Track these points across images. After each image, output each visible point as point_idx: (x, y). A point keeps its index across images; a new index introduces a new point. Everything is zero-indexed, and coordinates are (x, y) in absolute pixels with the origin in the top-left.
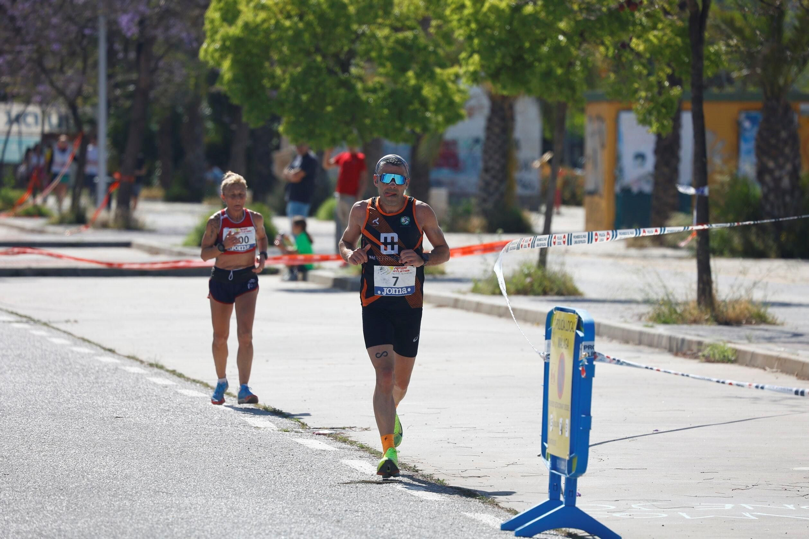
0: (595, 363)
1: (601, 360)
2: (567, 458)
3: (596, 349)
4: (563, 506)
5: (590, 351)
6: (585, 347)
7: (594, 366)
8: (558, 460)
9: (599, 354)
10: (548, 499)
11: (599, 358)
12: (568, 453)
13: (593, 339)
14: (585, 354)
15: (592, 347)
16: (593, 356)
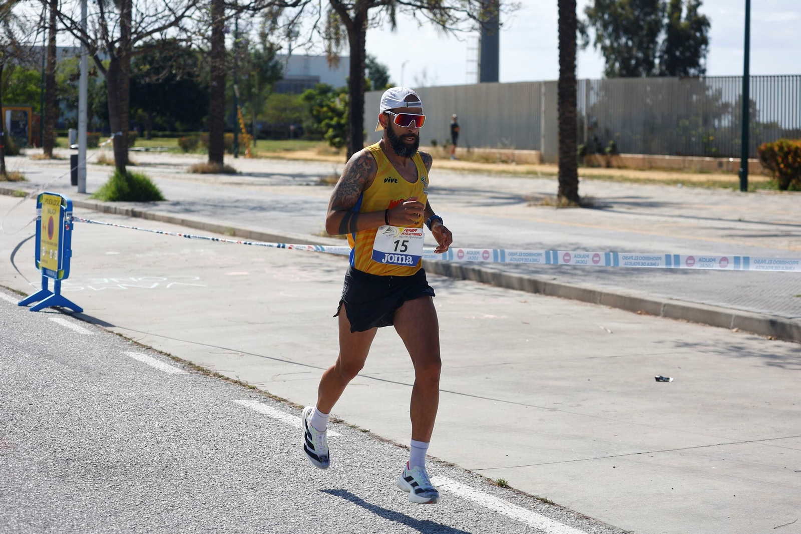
0: (73, 222)
1: (77, 221)
2: (56, 271)
3: (73, 215)
4: (54, 295)
5: (70, 216)
6: (68, 214)
7: (73, 224)
8: (47, 271)
9: (76, 218)
10: (42, 290)
11: (75, 219)
12: (57, 268)
13: (72, 210)
14: (68, 218)
15: (71, 214)
16: (72, 219)
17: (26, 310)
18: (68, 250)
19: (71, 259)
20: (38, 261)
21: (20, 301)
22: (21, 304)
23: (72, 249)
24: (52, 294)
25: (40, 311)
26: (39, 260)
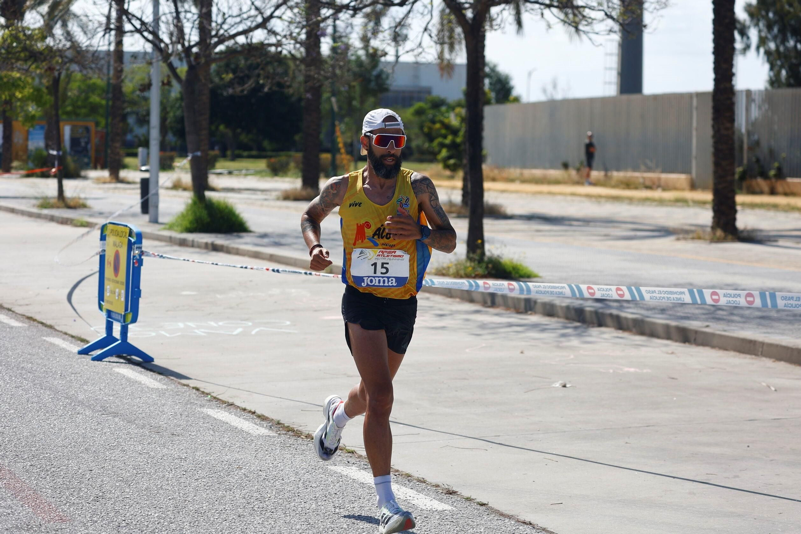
0: (143, 257)
1: (147, 256)
2: (123, 313)
3: (143, 249)
4: (120, 342)
5: (140, 250)
6: (137, 248)
7: (142, 259)
8: (112, 313)
9: (146, 252)
10: (105, 335)
11: (145, 254)
12: (124, 310)
13: (141, 243)
14: (137, 252)
15: (140, 248)
16: (142, 253)
17: (87, 359)
18: (136, 289)
19: (140, 300)
20: (101, 302)
21: (80, 349)
22: (80, 353)
23: (141, 287)
24: (118, 340)
25: (103, 360)
26: (103, 301)
